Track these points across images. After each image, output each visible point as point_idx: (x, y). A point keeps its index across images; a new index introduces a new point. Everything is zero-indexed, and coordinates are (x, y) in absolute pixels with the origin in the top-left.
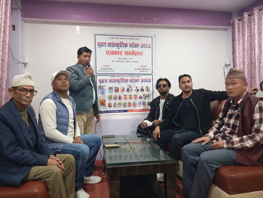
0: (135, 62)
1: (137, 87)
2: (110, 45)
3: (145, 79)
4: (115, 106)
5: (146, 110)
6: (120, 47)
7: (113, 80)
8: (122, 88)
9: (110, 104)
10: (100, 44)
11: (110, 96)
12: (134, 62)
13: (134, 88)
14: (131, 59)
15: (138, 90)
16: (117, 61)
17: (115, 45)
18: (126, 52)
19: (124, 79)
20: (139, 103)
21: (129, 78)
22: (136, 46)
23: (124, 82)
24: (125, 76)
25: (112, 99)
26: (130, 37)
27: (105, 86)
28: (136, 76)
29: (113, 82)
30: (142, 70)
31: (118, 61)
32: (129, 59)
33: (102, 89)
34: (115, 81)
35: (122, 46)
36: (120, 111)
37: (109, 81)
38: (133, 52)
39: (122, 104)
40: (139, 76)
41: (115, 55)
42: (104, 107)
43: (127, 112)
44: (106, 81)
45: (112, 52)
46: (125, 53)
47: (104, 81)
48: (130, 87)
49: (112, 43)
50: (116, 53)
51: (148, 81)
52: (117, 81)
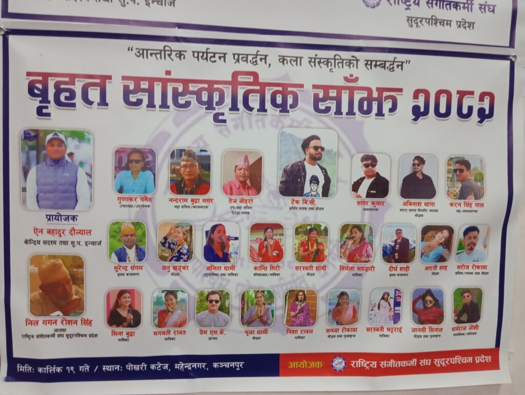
1: (370, 161)
3: (449, 94)
7: (164, 82)
8: (241, 163)
9: (126, 299)
13: (347, 170)
19: (264, 85)
20: (385, 297)
21: (308, 75)
23: (262, 109)
24: (273, 54)
27: (79, 136)
29: (164, 105)
33: (58, 162)
37: (127, 92)
39: (235, 302)
40: (401, 57)
42: (71, 329)
44: (94, 95)
47: (78, 88)
48: (315, 159)
51: (470, 109)
52: (198, 94)
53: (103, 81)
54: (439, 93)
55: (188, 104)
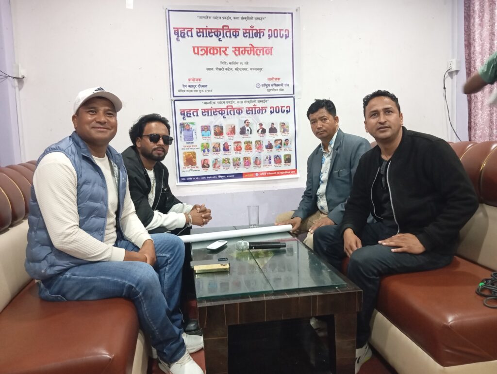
0: (256, 69)
1: (261, 125)
2: (200, 32)
3: (279, 107)
4: (217, 165)
5: (281, 173)
6: (223, 37)
7: (211, 109)
8: (230, 127)
9: (206, 162)
10: (179, 30)
11: (205, 144)
12: (254, 69)
13: (255, 127)
14: (247, 63)
15: (264, 131)
16: (217, 69)
17: (211, 32)
18: (237, 49)
19: (234, 109)
20: (267, 158)
21: (244, 105)
22: (258, 33)
23: (234, 114)
24: (236, 101)
25: (208, 151)
26: (245, 15)
27: (193, 123)
28: (259, 101)
29: (211, 115)
30: (271, 88)
31: (220, 69)
32: (244, 64)
33: (188, 130)
34: (215, 112)
35: (228, 34)
36: (226, 175)
37: (203, 113)
38: (251, 48)
39: (231, 161)
40: (266, 99)
41: (212, 56)
42: (194, 169)
43: (242, 178)
44: (195, 114)
45: (205, 49)
46: (234, 49)
47: (191, 112)
48: (248, 125)
49: (206, 27)
50: (215, 51)
51: (284, 110)
52: (219, 112)
53: (197, 110)
54: (276, 107)
55: (217, 114)
